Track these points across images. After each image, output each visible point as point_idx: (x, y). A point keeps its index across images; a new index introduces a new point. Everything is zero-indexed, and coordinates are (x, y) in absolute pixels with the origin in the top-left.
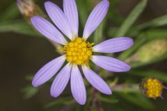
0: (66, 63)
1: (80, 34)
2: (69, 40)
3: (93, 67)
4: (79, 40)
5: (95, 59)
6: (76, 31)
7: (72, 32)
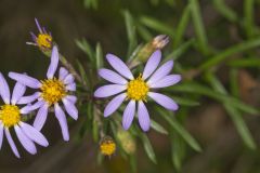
0: (129, 80)
1: (151, 90)
2: (146, 81)
3: (126, 103)
4: (147, 89)
5: (133, 103)
6: (152, 87)
7: (152, 83)
